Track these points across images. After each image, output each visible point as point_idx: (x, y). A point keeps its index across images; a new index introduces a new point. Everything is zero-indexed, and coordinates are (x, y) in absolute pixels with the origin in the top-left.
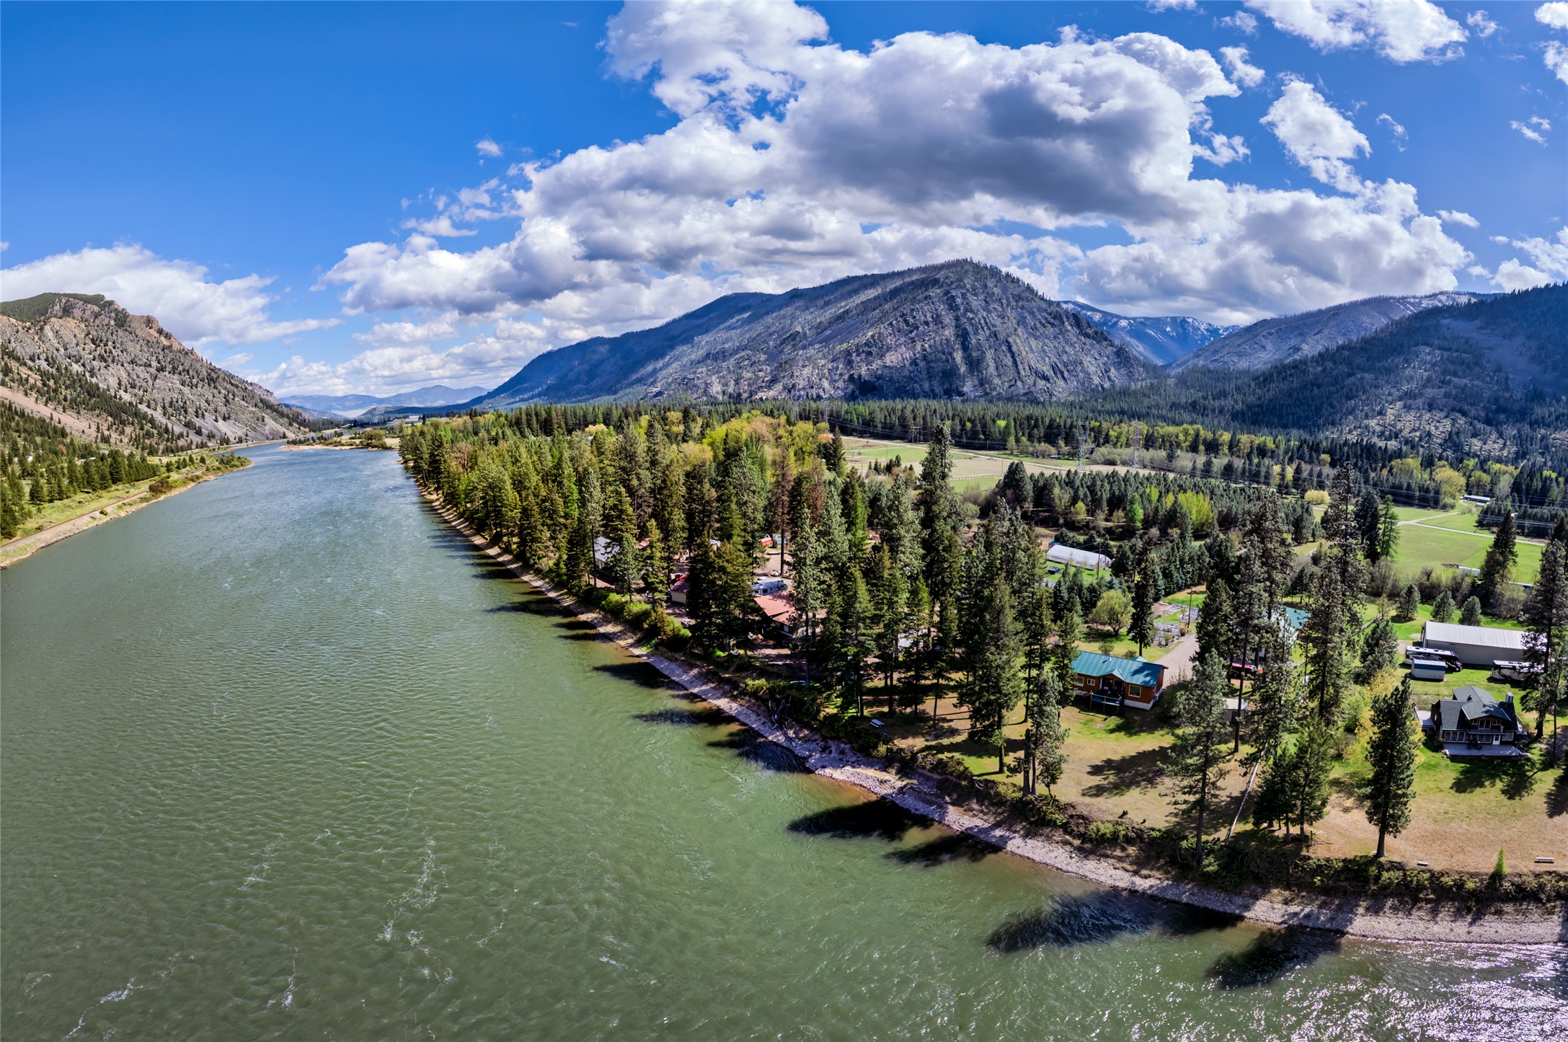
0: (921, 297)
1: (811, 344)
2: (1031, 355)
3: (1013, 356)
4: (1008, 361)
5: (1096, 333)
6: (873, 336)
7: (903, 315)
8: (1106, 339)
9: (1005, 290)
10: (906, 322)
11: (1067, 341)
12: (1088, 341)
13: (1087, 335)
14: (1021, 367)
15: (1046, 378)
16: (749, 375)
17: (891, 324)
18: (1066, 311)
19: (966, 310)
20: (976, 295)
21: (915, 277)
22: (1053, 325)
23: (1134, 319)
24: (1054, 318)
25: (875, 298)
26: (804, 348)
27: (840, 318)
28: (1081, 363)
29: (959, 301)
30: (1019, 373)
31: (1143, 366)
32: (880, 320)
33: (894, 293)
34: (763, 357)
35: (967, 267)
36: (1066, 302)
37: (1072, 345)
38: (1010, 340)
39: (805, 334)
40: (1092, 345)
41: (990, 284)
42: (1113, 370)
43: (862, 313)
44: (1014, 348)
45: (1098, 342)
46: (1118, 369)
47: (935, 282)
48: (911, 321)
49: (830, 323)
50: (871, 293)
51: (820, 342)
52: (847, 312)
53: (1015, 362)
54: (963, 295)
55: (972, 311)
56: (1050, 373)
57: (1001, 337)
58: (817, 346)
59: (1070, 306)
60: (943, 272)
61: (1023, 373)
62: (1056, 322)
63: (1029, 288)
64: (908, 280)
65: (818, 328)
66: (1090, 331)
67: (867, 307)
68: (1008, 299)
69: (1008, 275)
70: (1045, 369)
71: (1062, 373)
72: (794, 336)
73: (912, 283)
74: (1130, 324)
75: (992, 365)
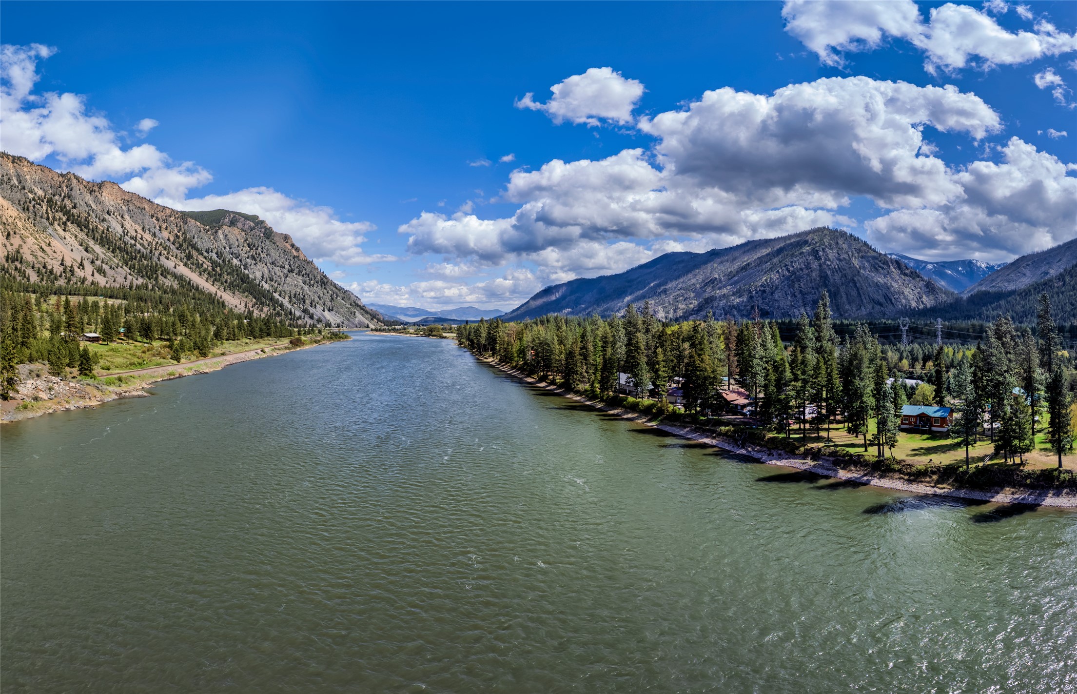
0: (797, 253)
1: (725, 286)
2: (869, 289)
3: (858, 290)
4: (854, 293)
5: (912, 273)
6: (766, 280)
7: (786, 266)
8: (918, 276)
9: (850, 246)
10: (788, 270)
11: (893, 279)
12: (907, 278)
13: (905, 275)
14: (863, 297)
15: (881, 305)
16: (683, 306)
17: (778, 271)
18: (891, 259)
19: (826, 260)
20: (831, 249)
21: (793, 240)
22: (883, 268)
23: (937, 263)
24: (884, 264)
25: (768, 255)
26: (720, 288)
27: (744, 268)
28: (903, 293)
29: (821, 253)
30: (862, 300)
31: (945, 293)
32: (771, 270)
33: (780, 251)
34: (692, 295)
35: (826, 232)
36: (890, 254)
37: (896, 281)
38: (855, 279)
39: (720, 280)
40: (910, 281)
41: (840, 242)
42: (924, 297)
43: (758, 265)
44: (858, 285)
45: (913, 279)
46: (928, 296)
47: (806, 242)
48: (791, 269)
49: (737, 272)
50: (764, 252)
51: (731, 285)
52: (748, 264)
53: (859, 293)
54: (823, 249)
55: (829, 260)
56: (882, 300)
57: (849, 277)
58: (729, 287)
59: (894, 257)
60: (811, 235)
61: (865, 301)
62: (885, 267)
63: (865, 244)
64: (788, 242)
65: (729, 275)
66: (908, 272)
67: (761, 261)
68: (852, 252)
69: (851, 235)
70: (879, 297)
71: (891, 300)
72: (713, 281)
73: (791, 244)
74: (934, 267)
75: (844, 296)
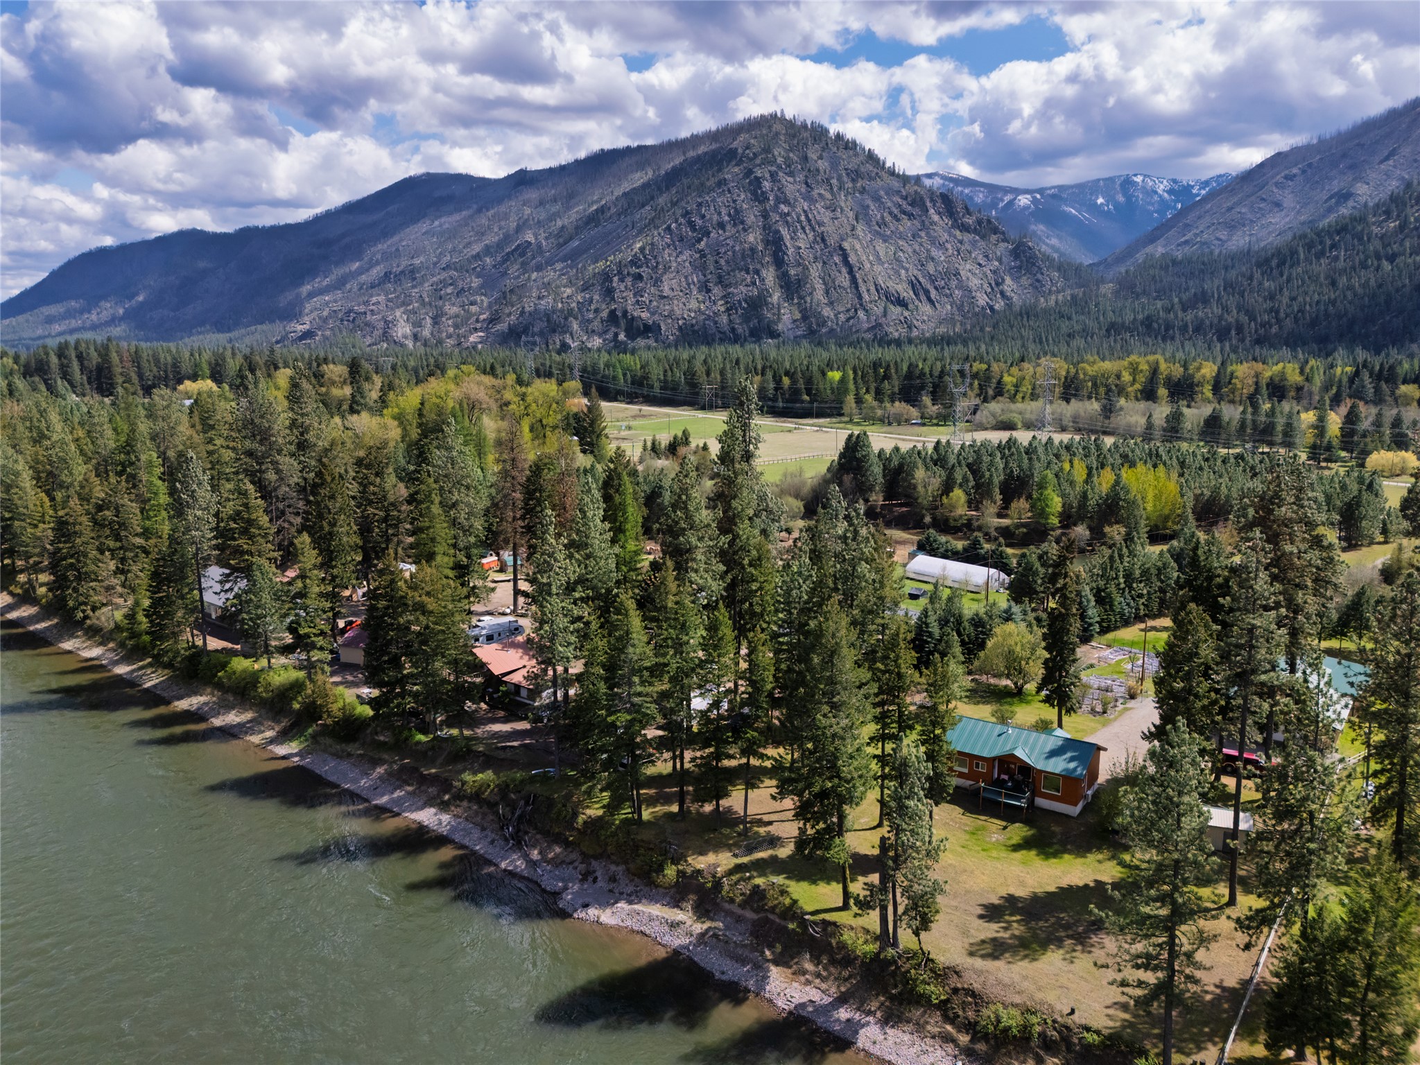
0: (711, 182)
1: (550, 262)
2: (878, 268)
3: (851, 272)
4: (843, 279)
5: (979, 222)
6: (642, 249)
7: (686, 214)
8: (995, 231)
9: (834, 164)
10: (691, 224)
11: (933, 241)
12: (967, 237)
13: (964, 228)
14: (863, 288)
15: (902, 303)
16: (455, 310)
17: (669, 228)
18: (931, 191)
19: (778, 201)
20: (791, 174)
21: (702, 150)
22: (910, 216)
23: (1041, 191)
24: (912, 204)
25: (645, 186)
26: (539, 268)
27: (592, 220)
28: (957, 274)
29: (767, 185)
30: (860, 297)
31: (1059, 269)
32: (652, 223)
33: (673, 176)
34: (476, 282)
35: (777, 127)
36: (929, 176)
37: (942, 246)
38: (846, 245)
39: (539, 246)
40: (973, 244)
41: (813, 155)
42: (1008, 280)
43: (624, 212)
44: (852, 259)
45: (983, 237)
46: (1016, 279)
47: (732, 154)
48: (699, 222)
49: (577, 228)
50: (639, 178)
51: (564, 260)
52: (602, 210)
53: (854, 281)
54: (772, 175)
55: (786, 202)
56: (908, 294)
57: (831, 241)
58: (559, 266)
59: (937, 182)
60: (742, 137)
61: (866, 297)
62: (916, 211)
63: (871, 157)
64: (691, 154)
65: (558, 236)
66: (969, 220)
67: (633, 200)
68: (839, 179)
69: (839, 137)
70: (900, 288)
71: (927, 292)
72: (523, 249)
73: (698, 159)
74: (1034, 201)
75: (819, 287)
